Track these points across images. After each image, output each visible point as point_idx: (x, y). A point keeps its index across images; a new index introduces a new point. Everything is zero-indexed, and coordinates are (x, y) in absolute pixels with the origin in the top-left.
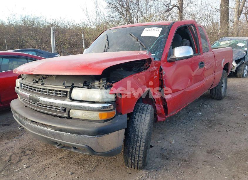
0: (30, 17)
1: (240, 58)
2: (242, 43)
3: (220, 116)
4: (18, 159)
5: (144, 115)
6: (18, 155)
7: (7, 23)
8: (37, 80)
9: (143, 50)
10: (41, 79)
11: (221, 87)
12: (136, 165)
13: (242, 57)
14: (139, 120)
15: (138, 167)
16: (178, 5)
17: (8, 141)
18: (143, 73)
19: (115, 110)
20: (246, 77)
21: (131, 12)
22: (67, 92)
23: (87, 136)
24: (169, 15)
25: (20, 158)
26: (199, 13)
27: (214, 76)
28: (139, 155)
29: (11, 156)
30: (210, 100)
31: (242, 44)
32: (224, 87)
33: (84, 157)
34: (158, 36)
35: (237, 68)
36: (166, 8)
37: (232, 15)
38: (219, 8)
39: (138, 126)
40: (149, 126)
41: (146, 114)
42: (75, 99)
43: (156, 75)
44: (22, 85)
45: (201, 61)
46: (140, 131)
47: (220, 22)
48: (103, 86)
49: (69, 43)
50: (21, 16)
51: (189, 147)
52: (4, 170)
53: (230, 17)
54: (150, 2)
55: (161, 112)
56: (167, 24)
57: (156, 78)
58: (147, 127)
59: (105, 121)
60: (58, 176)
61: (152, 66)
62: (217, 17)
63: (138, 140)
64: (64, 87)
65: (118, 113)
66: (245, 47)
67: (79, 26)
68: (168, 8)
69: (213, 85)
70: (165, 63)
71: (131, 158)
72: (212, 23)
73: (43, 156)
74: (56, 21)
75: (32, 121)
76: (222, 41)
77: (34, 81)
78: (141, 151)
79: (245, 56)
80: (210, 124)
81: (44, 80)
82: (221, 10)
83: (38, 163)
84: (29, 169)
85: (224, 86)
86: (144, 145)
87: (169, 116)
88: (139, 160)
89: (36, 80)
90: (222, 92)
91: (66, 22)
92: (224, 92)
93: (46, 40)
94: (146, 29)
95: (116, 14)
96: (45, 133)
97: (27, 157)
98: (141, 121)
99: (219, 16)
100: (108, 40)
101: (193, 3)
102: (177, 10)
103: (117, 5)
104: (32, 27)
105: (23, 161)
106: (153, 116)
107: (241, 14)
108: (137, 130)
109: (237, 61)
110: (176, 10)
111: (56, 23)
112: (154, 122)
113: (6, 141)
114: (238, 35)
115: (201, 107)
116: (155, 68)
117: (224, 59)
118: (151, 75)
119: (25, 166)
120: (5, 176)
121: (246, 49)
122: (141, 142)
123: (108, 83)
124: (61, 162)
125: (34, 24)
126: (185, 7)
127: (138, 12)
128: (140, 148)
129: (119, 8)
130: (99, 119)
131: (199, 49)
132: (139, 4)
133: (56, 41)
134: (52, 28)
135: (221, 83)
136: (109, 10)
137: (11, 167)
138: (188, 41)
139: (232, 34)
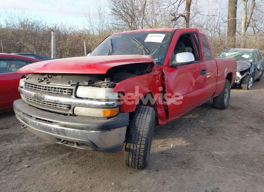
0: (29, 21)
1: (244, 69)
2: (248, 54)
3: (221, 124)
4: (18, 159)
5: (145, 115)
6: (19, 156)
7: (4, 26)
8: (43, 79)
9: (146, 55)
10: (47, 78)
11: (224, 97)
12: (136, 163)
13: (247, 68)
14: (141, 120)
15: (138, 166)
16: (185, 15)
17: (8, 143)
18: (145, 76)
19: (118, 108)
20: (251, 89)
21: (136, 20)
22: (72, 90)
23: (91, 131)
24: (176, 25)
25: (20, 158)
26: (206, 24)
27: (216, 84)
28: (139, 153)
29: (11, 157)
30: (213, 110)
31: (248, 56)
32: (227, 97)
33: (85, 159)
34: (161, 42)
35: (242, 80)
36: (172, 17)
37: (240, 27)
38: (226, 19)
39: (139, 126)
40: (150, 126)
41: (147, 115)
42: (80, 97)
43: (158, 79)
44: (27, 84)
45: (203, 68)
46: (141, 130)
47: (228, 33)
48: (107, 85)
49: (70, 50)
50: (19, 19)
51: (189, 152)
52: (5, 169)
53: (238, 29)
54: (156, 10)
55: (162, 116)
56: (171, 31)
57: (158, 82)
58: (147, 127)
59: (108, 118)
60: (59, 175)
61: (154, 71)
62: (224, 28)
63: (139, 138)
64: (70, 85)
65: (121, 112)
66: (250, 59)
67: (81, 32)
68: (174, 17)
69: (215, 94)
70: (167, 68)
71: (131, 156)
72: (219, 34)
73: (44, 157)
74: (57, 26)
75: (37, 119)
76: (228, 52)
77: (39, 81)
78: (141, 150)
79: (250, 68)
80: (211, 131)
81: (49, 79)
82: (228, 21)
83: (39, 163)
84: (30, 168)
85: (227, 95)
86: (144, 143)
87: (169, 120)
88: (139, 158)
89: (41, 79)
90: (225, 102)
91: (67, 28)
92: (227, 102)
93: (45, 46)
94: (149, 35)
95: (121, 22)
96: (50, 130)
97: (28, 158)
98: (143, 121)
99: (227, 28)
100: (112, 45)
101: (200, 13)
102: (184, 20)
103: (122, 11)
104: (31, 32)
105: (23, 161)
106: (154, 117)
107: (248, 26)
108: (139, 129)
109: (242, 73)
110: (182, 19)
111: (57, 28)
112: (155, 126)
113: (5, 143)
114: (245, 47)
115: (203, 116)
116: (157, 72)
117: (227, 69)
118: (153, 79)
119: (26, 166)
120: (7, 174)
121: (251, 61)
122: (141, 141)
123: (112, 83)
124: (63, 163)
125: (33, 28)
126: (192, 17)
127: (143, 20)
128: (140, 146)
129: (123, 15)
130: (103, 116)
131: (201, 57)
132: (145, 11)
133: (56, 47)
134: (52, 33)
135: (224, 92)
136: (113, 16)
137: (12, 167)
138: (191, 49)
139: (239, 46)
